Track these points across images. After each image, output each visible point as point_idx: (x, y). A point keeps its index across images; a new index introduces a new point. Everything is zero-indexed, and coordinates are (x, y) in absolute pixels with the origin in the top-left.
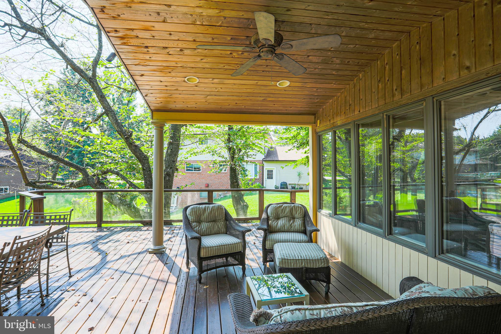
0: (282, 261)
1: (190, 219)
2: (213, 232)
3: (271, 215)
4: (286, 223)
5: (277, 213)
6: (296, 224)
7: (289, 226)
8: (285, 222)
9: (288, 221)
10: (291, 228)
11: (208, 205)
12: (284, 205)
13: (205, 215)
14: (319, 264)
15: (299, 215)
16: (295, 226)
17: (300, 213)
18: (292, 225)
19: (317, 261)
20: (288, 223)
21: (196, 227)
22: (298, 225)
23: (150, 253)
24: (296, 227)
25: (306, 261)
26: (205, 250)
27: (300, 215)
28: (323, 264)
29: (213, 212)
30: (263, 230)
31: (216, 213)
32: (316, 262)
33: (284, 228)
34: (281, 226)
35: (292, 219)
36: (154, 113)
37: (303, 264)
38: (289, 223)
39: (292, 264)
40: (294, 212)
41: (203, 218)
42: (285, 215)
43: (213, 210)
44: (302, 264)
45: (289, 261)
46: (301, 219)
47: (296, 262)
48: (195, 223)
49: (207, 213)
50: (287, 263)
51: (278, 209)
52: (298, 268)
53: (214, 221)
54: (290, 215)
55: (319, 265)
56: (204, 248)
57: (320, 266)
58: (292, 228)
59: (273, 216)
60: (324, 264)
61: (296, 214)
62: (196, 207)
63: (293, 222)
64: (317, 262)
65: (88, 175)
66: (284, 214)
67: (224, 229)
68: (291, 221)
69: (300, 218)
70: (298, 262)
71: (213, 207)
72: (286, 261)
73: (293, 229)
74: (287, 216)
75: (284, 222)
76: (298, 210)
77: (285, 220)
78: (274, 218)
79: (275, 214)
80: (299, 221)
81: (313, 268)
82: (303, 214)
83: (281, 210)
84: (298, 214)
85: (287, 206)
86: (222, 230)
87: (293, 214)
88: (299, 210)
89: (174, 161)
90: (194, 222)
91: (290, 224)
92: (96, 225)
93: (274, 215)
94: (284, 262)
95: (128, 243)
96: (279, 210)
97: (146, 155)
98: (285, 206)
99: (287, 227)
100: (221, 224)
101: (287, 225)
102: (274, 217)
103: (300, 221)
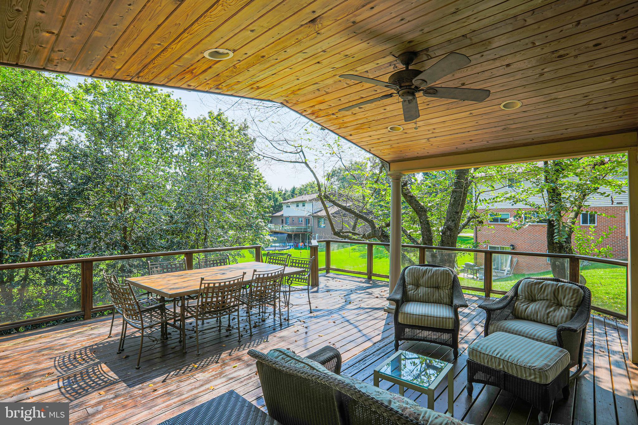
0: (472, 352)
1: (406, 280)
2: (432, 300)
3: (522, 293)
4: (541, 309)
5: (531, 291)
6: (558, 314)
7: (544, 315)
8: (539, 308)
9: (545, 306)
10: (547, 318)
11: (431, 268)
12: (546, 282)
13: (424, 278)
14: (526, 374)
15: (569, 301)
16: (555, 316)
17: (572, 298)
18: (550, 314)
19: (523, 368)
20: (544, 309)
21: (412, 290)
22: (560, 317)
23: (385, 310)
24: (556, 318)
25: (506, 362)
26: (403, 316)
27: (571, 302)
28: (533, 377)
29: (435, 277)
30: (485, 310)
31: (439, 278)
32: (521, 369)
33: (535, 316)
34: (531, 312)
35: (555, 305)
36: (391, 164)
37: (501, 367)
38: (546, 310)
39: (486, 361)
40: (561, 296)
41: (421, 281)
42: (544, 297)
43: (436, 274)
44: (499, 365)
45: (482, 355)
46: (571, 309)
47: (492, 359)
48: (411, 286)
49: (426, 277)
50: (478, 357)
51: (533, 287)
52: (493, 370)
53: (438, 287)
54: (552, 299)
55: (526, 377)
56: (402, 313)
57: (529, 379)
58: (549, 319)
59: (523, 295)
60: (535, 378)
61: (564, 298)
62: (415, 268)
63: (554, 310)
64: (523, 370)
65: (375, 227)
66: (542, 296)
67: (448, 300)
68: (551, 307)
69: (570, 306)
70: (493, 360)
71: (436, 270)
72: (478, 354)
73: (551, 322)
74: (547, 300)
75: (537, 307)
76: (569, 293)
77: (541, 304)
78: (525, 299)
79: (527, 293)
80: (565, 311)
81: (516, 378)
82: (577, 301)
83: (538, 289)
84: (567, 300)
85: (549, 285)
86: (445, 299)
87: (559, 299)
88: (571, 294)
89: (457, 213)
90: (410, 284)
91: (548, 311)
92: (366, 277)
93: (525, 294)
94: (474, 354)
95: (377, 297)
96: (535, 288)
97: (423, 206)
98: (546, 284)
99: (541, 315)
100: (444, 293)
101: (541, 312)
102: (525, 297)
103: (567, 311)
